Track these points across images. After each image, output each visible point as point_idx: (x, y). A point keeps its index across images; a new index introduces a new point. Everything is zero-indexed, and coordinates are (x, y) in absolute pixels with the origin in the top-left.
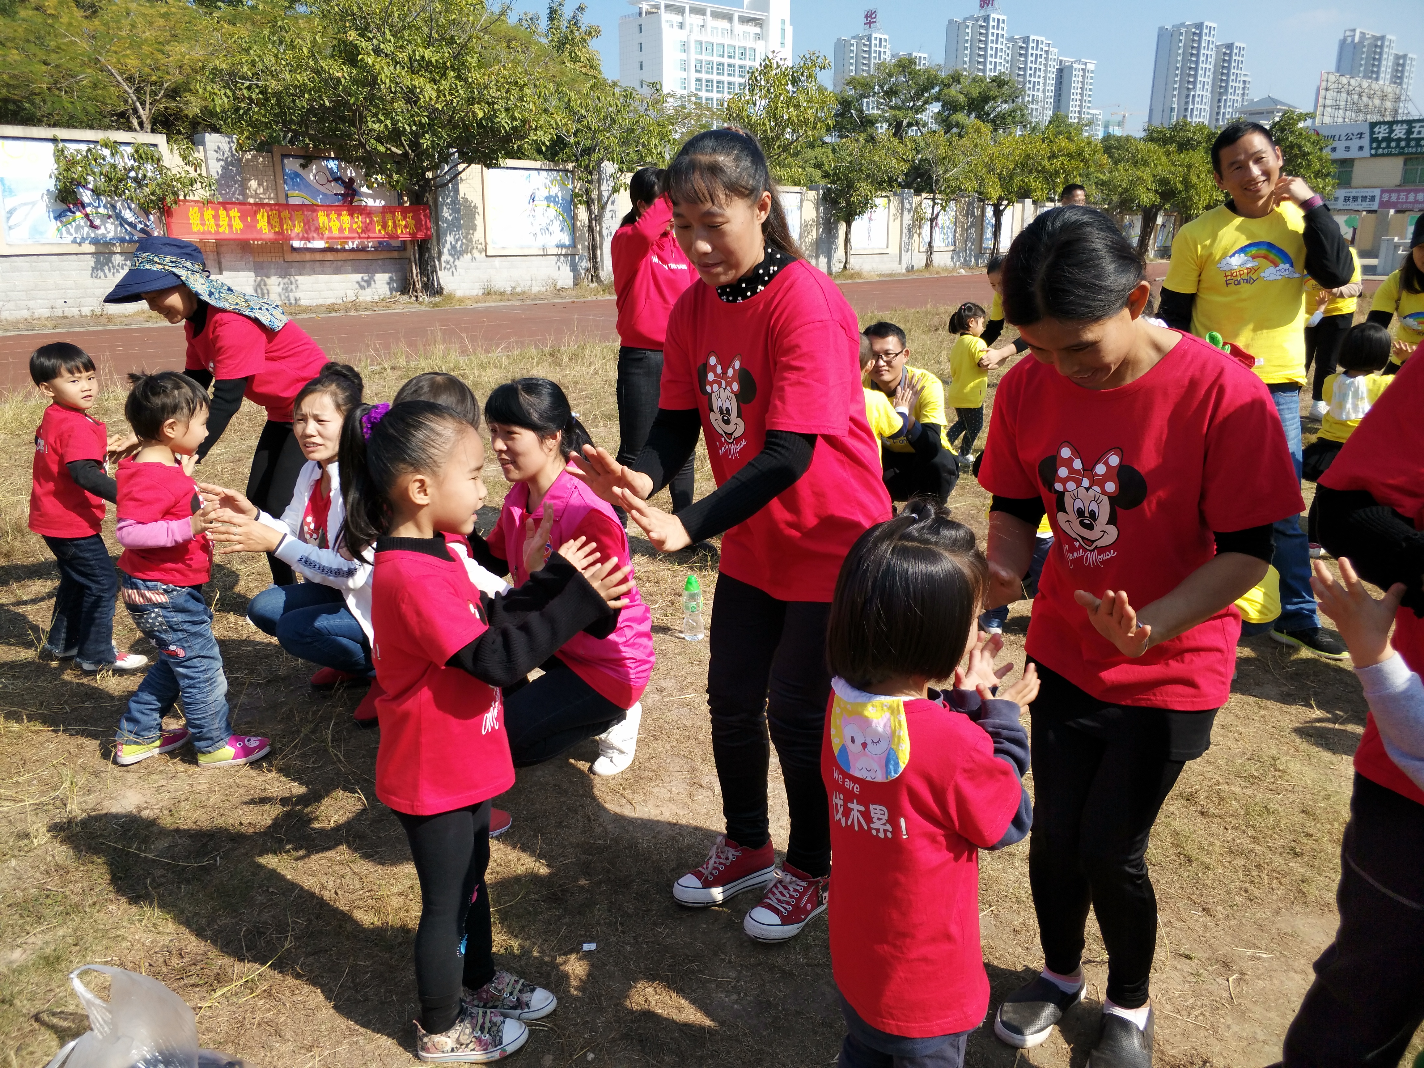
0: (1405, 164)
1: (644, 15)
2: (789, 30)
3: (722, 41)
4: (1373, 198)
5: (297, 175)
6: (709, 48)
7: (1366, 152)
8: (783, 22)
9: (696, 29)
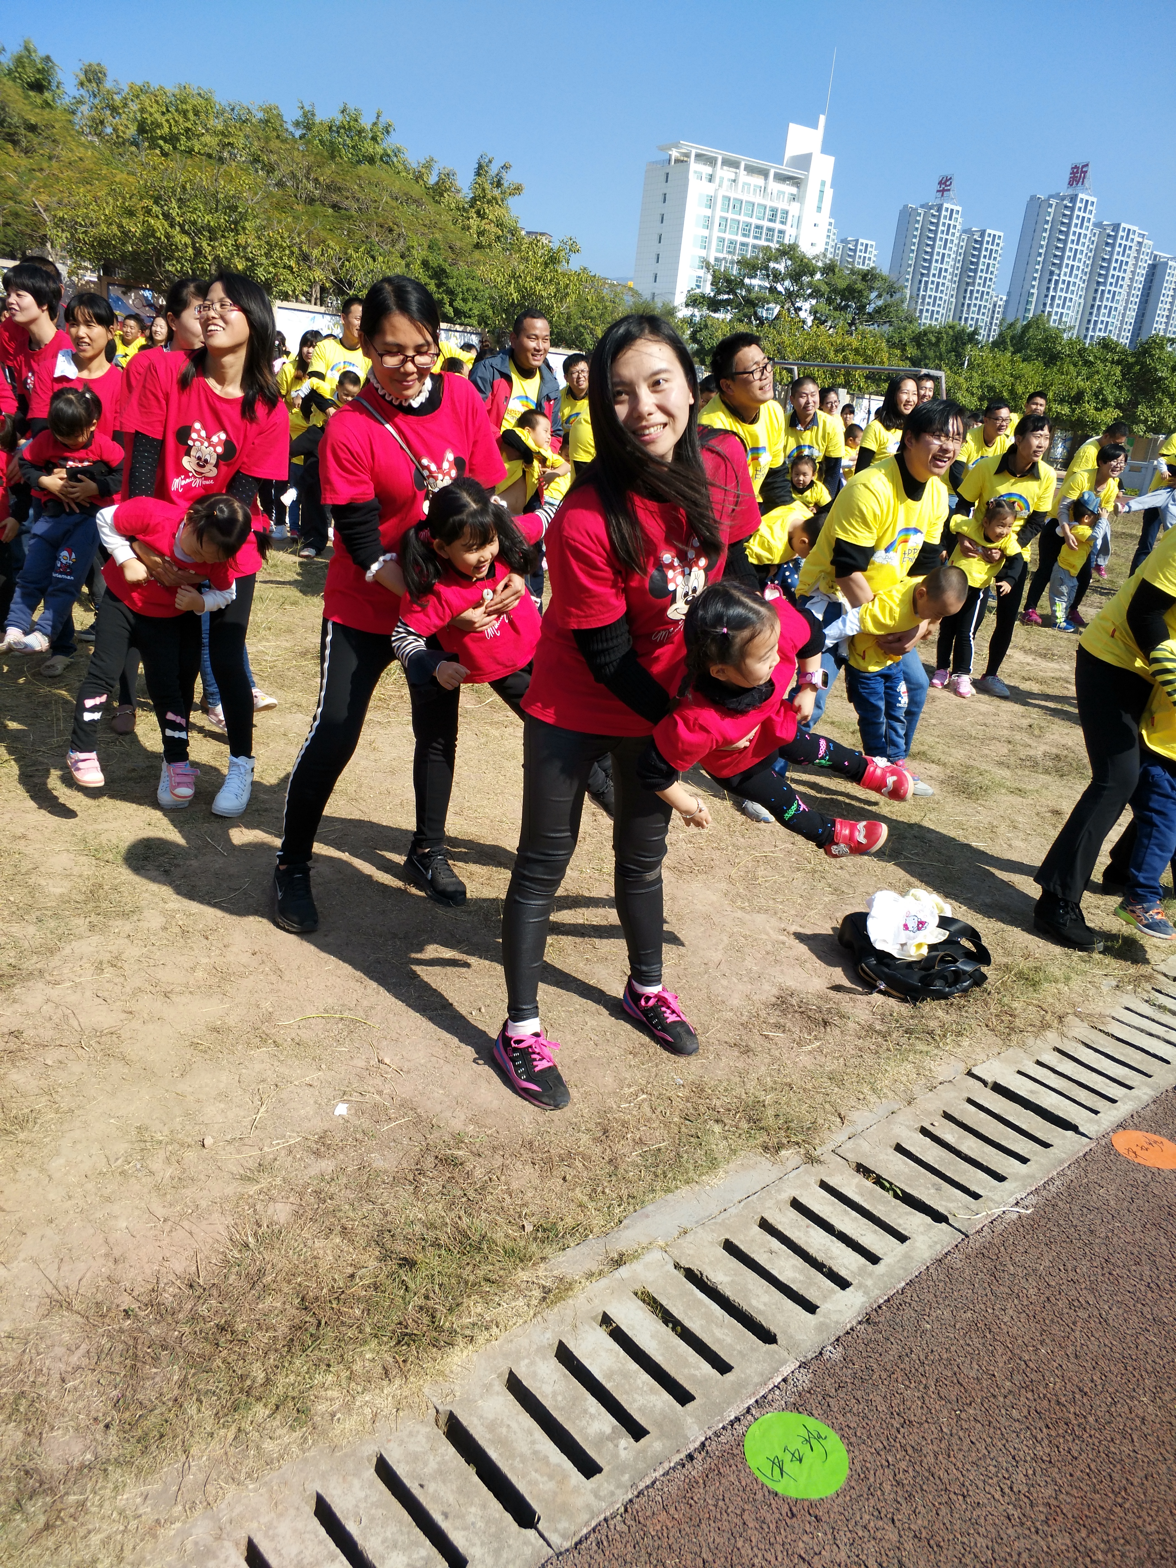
1: (673, 162)
2: (829, 193)
3: (752, 199)
5: (119, 299)
6: (737, 206)
8: (823, 183)
9: (726, 183)
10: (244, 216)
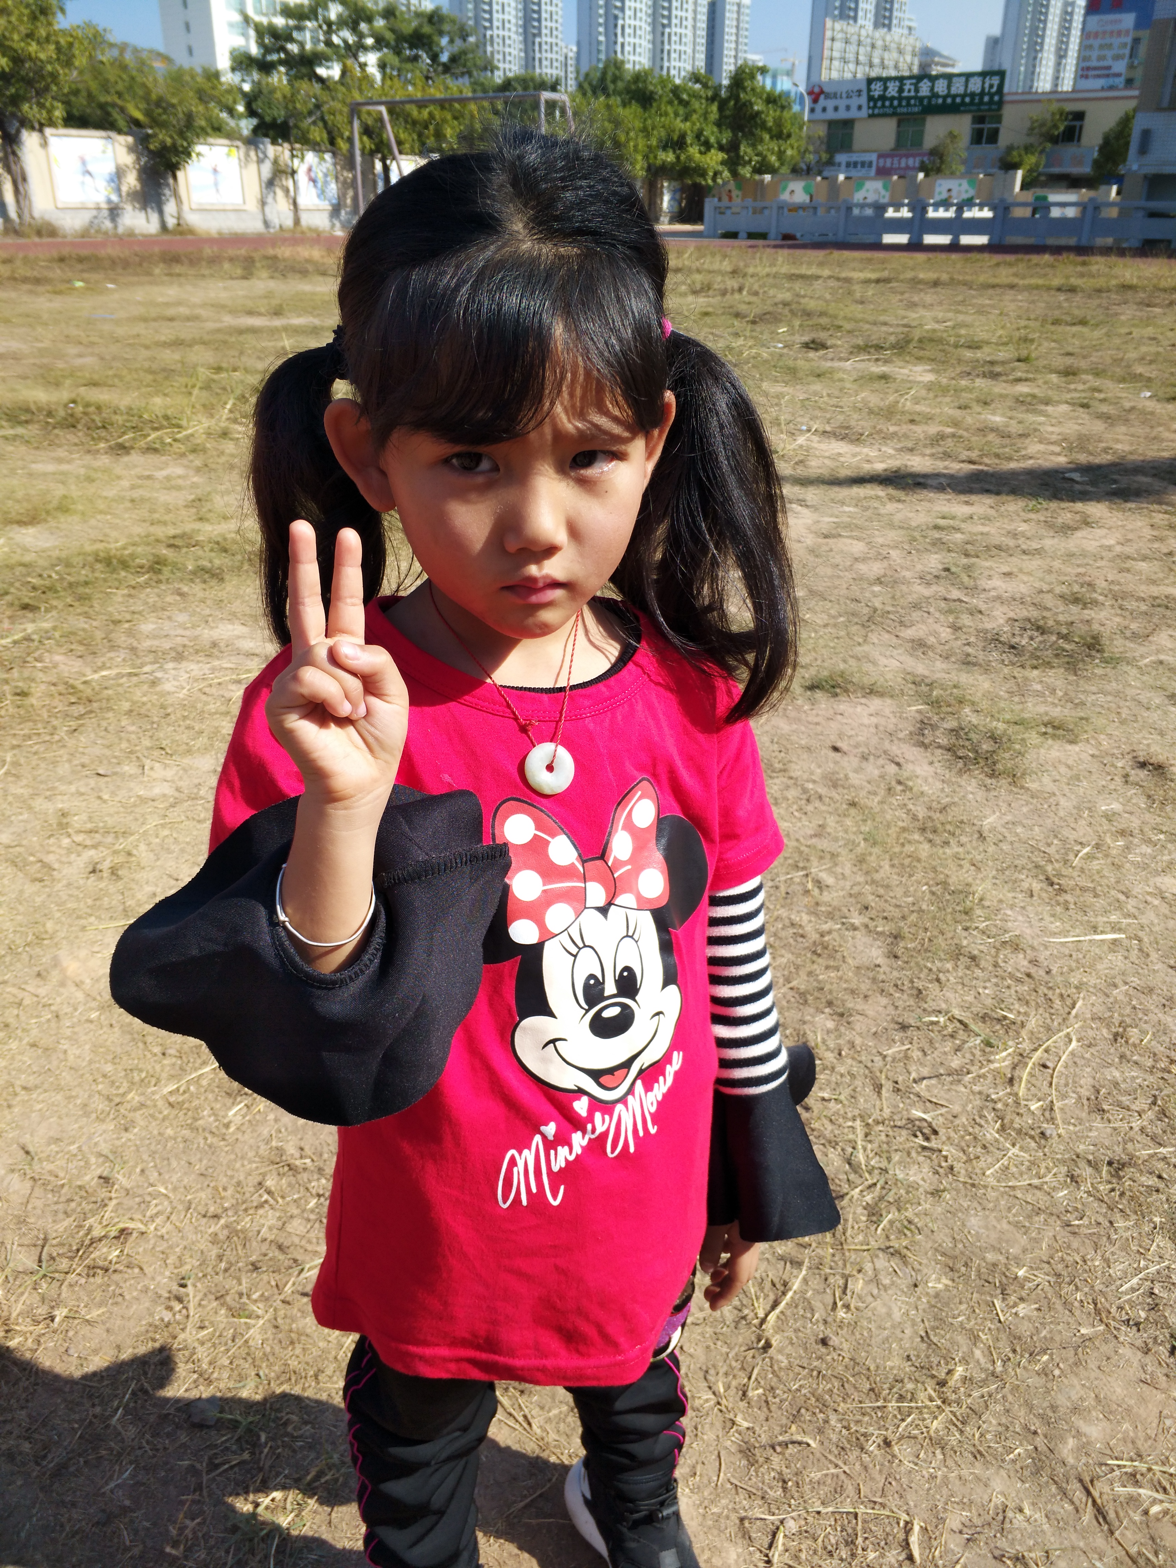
0: (899, 126)
4: (870, 164)
7: (864, 113)
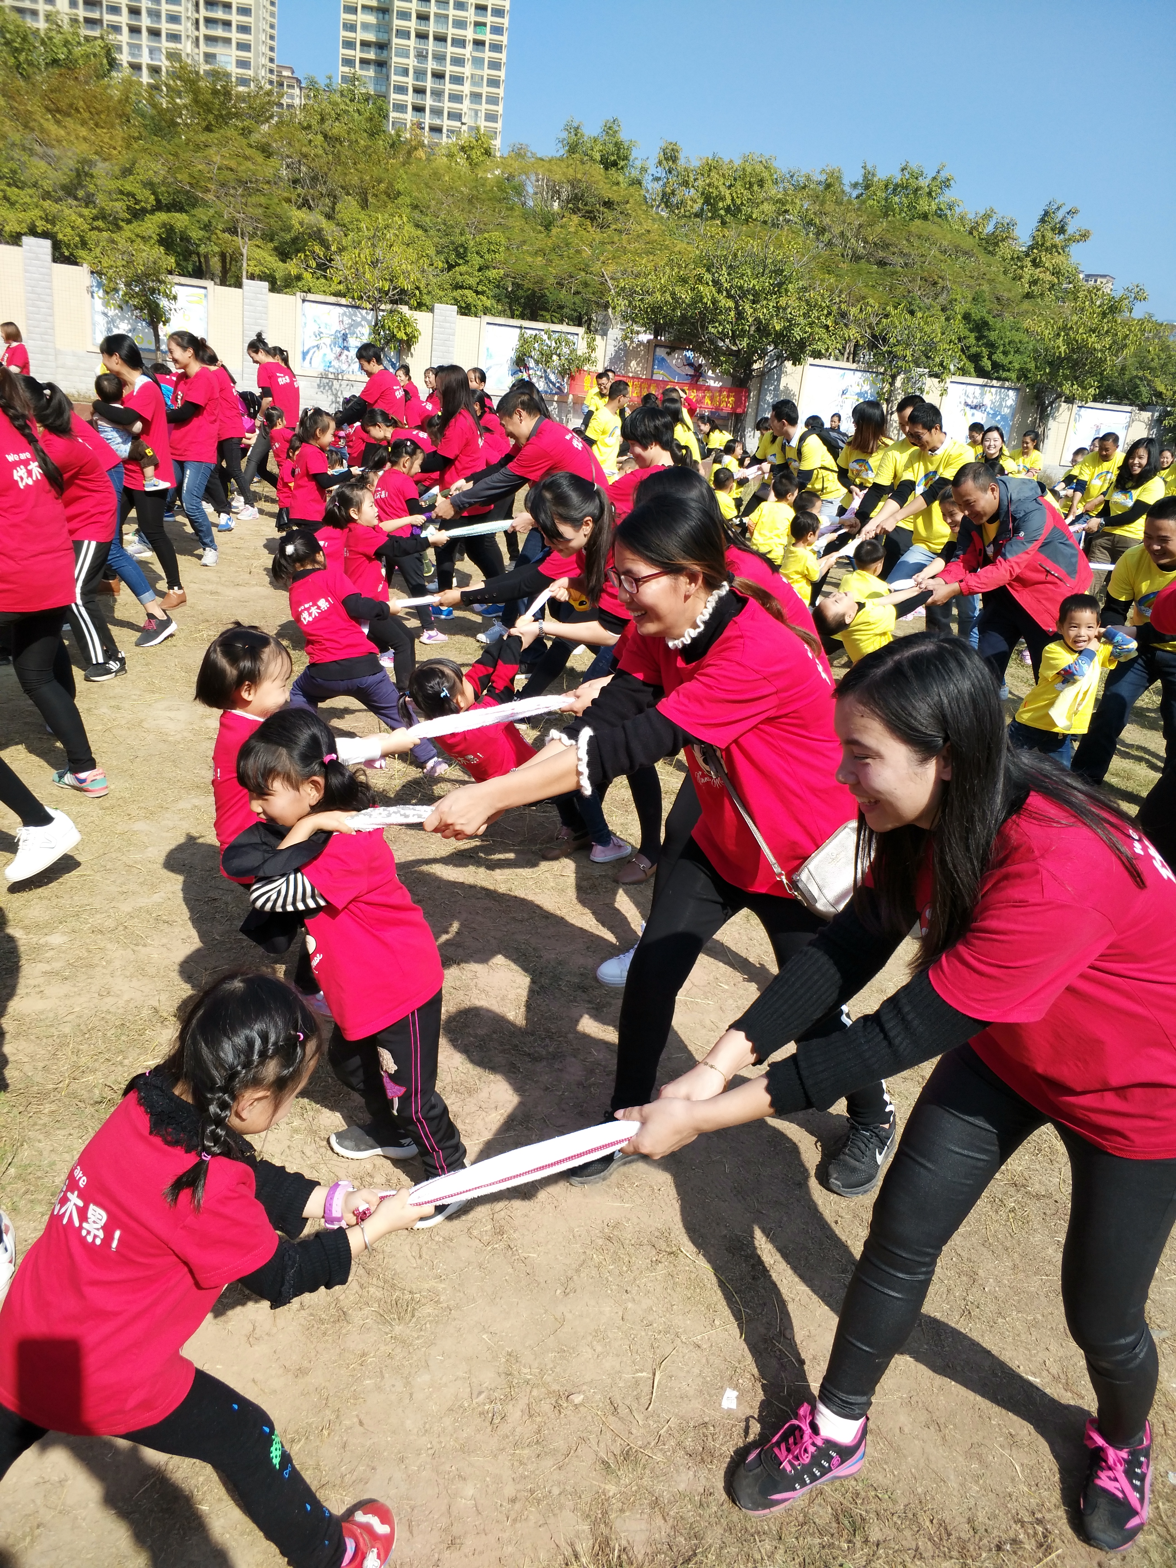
5: (663, 359)
10: (789, 279)
